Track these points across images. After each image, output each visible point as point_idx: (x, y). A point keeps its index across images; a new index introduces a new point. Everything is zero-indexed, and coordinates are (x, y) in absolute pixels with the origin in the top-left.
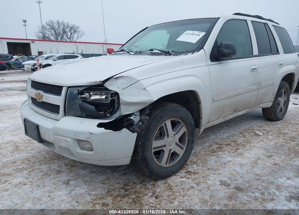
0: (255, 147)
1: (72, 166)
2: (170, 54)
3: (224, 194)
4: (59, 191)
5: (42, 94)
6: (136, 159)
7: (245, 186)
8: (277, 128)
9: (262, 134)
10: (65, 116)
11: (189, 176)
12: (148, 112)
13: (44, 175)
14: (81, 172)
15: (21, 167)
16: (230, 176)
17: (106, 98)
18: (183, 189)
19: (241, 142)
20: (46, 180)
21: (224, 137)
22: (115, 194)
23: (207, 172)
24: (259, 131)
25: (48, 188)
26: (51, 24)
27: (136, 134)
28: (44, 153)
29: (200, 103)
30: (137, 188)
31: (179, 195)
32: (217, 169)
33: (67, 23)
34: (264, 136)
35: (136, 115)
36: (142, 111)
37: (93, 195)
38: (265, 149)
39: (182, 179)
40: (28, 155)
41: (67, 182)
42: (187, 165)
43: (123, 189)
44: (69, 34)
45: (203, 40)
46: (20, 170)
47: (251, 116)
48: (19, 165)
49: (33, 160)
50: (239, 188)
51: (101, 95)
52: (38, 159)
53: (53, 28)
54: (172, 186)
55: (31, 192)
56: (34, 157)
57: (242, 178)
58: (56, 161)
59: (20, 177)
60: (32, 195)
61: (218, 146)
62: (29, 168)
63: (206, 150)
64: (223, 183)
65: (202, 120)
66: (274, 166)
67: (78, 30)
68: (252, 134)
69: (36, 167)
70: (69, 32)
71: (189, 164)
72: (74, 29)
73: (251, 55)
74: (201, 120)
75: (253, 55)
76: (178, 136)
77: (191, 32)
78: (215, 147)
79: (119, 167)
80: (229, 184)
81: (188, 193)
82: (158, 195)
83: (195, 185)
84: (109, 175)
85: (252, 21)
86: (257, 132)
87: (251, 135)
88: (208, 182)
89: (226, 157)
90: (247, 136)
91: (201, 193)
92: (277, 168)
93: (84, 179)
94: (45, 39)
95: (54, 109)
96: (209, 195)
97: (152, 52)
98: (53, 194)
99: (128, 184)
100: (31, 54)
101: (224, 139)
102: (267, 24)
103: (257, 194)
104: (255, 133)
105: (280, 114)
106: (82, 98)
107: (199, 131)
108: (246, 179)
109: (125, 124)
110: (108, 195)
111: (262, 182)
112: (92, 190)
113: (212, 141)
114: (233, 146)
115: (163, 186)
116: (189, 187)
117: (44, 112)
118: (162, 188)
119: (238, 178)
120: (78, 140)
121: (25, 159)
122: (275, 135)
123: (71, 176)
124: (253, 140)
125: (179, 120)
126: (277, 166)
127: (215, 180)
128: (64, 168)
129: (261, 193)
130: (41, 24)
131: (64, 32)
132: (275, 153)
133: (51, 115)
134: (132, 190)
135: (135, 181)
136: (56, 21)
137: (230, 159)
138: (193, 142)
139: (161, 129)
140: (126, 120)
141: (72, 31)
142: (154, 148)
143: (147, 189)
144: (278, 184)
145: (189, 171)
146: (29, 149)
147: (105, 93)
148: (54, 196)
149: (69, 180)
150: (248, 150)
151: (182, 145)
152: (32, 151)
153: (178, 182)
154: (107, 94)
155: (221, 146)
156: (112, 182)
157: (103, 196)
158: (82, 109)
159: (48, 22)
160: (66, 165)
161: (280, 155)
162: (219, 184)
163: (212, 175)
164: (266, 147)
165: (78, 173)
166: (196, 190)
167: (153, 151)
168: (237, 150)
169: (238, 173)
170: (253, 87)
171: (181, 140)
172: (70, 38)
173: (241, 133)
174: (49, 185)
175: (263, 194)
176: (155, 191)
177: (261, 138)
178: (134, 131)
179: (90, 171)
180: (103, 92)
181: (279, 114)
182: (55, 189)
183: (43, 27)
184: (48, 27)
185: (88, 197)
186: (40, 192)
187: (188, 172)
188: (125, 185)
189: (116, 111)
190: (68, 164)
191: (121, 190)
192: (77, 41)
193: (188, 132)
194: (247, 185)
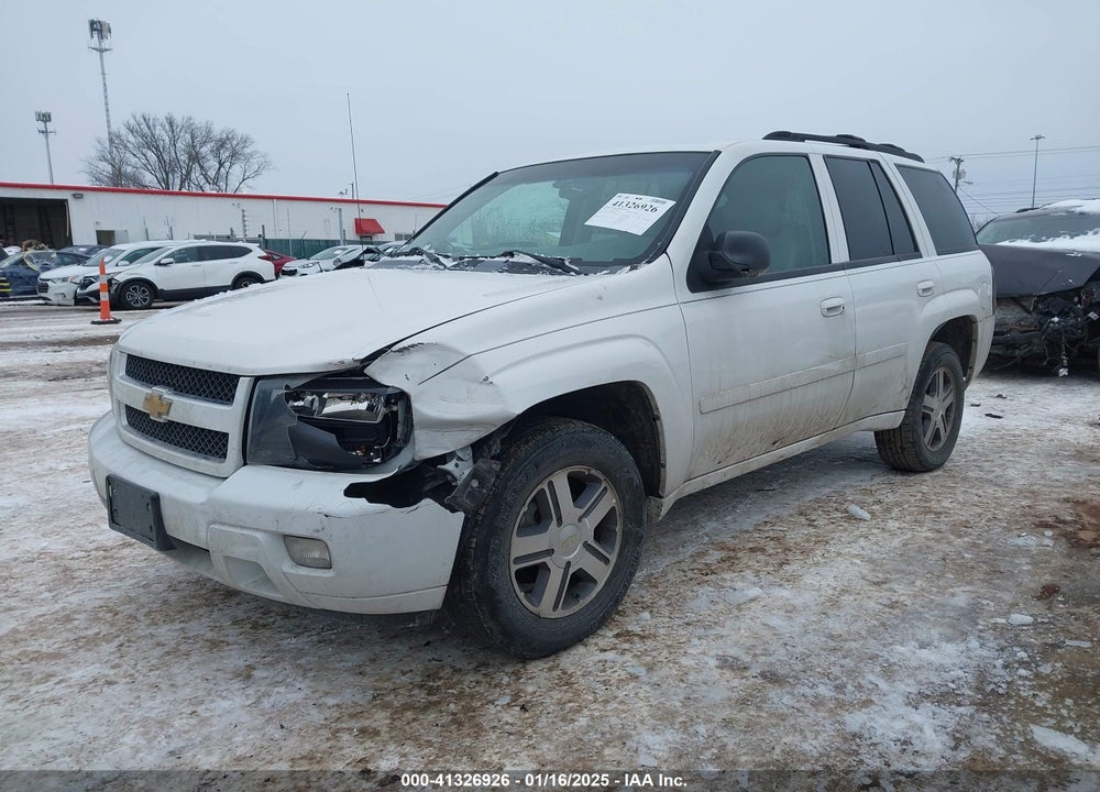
0: (839, 554)
1: (255, 626)
2: (567, 271)
3: (725, 694)
4: (224, 698)
5: (170, 397)
6: (463, 592)
7: (793, 670)
8: (919, 496)
9: (867, 516)
10: (245, 464)
11: (627, 646)
12: (496, 449)
13: (168, 653)
14: (286, 642)
15: (90, 632)
16: (751, 642)
17: (370, 408)
18: (605, 683)
19: (799, 540)
20: (175, 669)
21: (747, 526)
22: (396, 702)
23: (683, 633)
24: (862, 505)
25: (186, 692)
26: (146, 130)
27: (460, 516)
28: (161, 587)
29: (657, 418)
30: (467, 683)
31: (591, 698)
32: (715, 623)
33: (204, 124)
34: (874, 522)
35: (460, 459)
36: (478, 448)
37: (329, 708)
38: (871, 561)
39: (602, 656)
40: (107, 595)
41: (245, 674)
42: (623, 613)
43: (421, 687)
44: (212, 164)
45: (667, 226)
46: (88, 643)
47: (842, 458)
48: (82, 626)
49: (129, 609)
50: (773, 674)
51: (354, 399)
52: (143, 606)
53: (151, 143)
54: (571, 676)
55: (132, 703)
56: (131, 600)
57: (788, 647)
58: (201, 611)
59: (93, 664)
60: (137, 714)
61: (724, 554)
62: (118, 636)
63: (686, 569)
64: (726, 663)
65: (665, 472)
66: (886, 610)
67: (247, 151)
68: (839, 515)
69: (139, 631)
70: (210, 157)
71: (628, 612)
72: (230, 148)
73: (824, 264)
74: (662, 473)
75: (830, 262)
76: (591, 523)
77: (632, 198)
78: (714, 556)
79: (411, 616)
80: (747, 665)
81: (621, 694)
82: (529, 702)
83: (642, 671)
84: (377, 649)
85: (827, 158)
86: (854, 509)
87: (834, 518)
88: (684, 661)
89: (745, 586)
90: (820, 522)
91: (658, 692)
92: (896, 617)
93: (298, 662)
94: (120, 183)
95: (208, 443)
96: (681, 697)
97: (511, 260)
98: (203, 707)
99: (437, 673)
100: (69, 242)
101: (747, 532)
102: (878, 163)
103: (822, 690)
104: (847, 512)
105: (935, 449)
106: (297, 409)
107: (659, 507)
108: (799, 649)
109: (427, 488)
110: (375, 706)
111: (845, 657)
112: (327, 694)
113: (706, 539)
114: (770, 555)
115: (547, 675)
116: (623, 675)
117: (175, 453)
118: (543, 682)
119: (774, 646)
120: (285, 537)
121: (101, 607)
122: (908, 518)
123: (257, 654)
124: (839, 534)
125: (593, 472)
126: (896, 612)
127: (704, 653)
128: (232, 633)
129: (836, 687)
130: (109, 127)
131: (195, 157)
132: (898, 572)
133: (199, 464)
134: (450, 691)
135: (458, 666)
136: (162, 117)
137: (755, 592)
138: (639, 541)
139: (539, 501)
140: (430, 474)
141: (225, 155)
142: (517, 560)
143: (496, 686)
144: (892, 660)
145: (628, 631)
146: (109, 575)
147: (369, 397)
148: (208, 714)
149: (251, 668)
150: (817, 564)
151: (604, 549)
152: (119, 584)
153: (591, 664)
154: (374, 396)
155: (732, 554)
156: (387, 670)
157: (359, 709)
158: (298, 442)
159: (132, 122)
160: (235, 622)
161: (913, 577)
162: (717, 667)
163: (695, 641)
164: (875, 556)
165: (278, 645)
166: (644, 683)
167: (514, 568)
168: (781, 565)
169: (775, 635)
170: (834, 366)
171: (602, 532)
172: (215, 182)
173: (801, 514)
174: (187, 684)
175: (840, 688)
176: (520, 691)
177: (863, 528)
178: (456, 507)
179: (315, 638)
180: (360, 390)
181: (929, 451)
182: (210, 695)
183: (114, 139)
184: (131, 138)
185: (314, 711)
186: (162, 702)
187: (626, 635)
188: (428, 676)
189: (401, 449)
190: (242, 620)
191: (416, 691)
192: (245, 192)
193: (624, 510)
194: (800, 667)
